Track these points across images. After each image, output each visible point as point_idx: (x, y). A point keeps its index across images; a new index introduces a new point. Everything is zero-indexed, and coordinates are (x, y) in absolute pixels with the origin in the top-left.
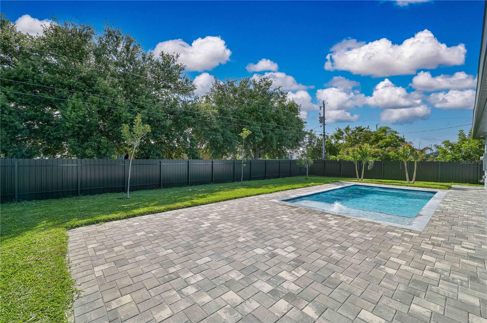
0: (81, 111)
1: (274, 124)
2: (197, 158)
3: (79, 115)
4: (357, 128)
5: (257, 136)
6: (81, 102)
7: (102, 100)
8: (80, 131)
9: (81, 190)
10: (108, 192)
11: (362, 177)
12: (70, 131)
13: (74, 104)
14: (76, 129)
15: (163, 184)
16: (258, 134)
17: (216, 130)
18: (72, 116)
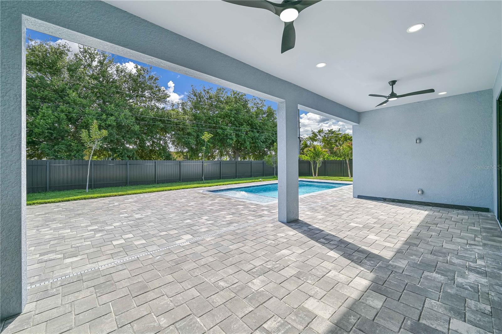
0: (49, 119)
1: (248, 128)
2: (170, 159)
3: (47, 122)
4: (329, 131)
5: (230, 139)
6: (50, 112)
7: (71, 109)
8: (52, 136)
9: (49, 187)
10: (76, 189)
11: (317, 175)
12: (41, 136)
13: (44, 113)
14: (46, 134)
15: (129, 182)
16: (230, 137)
17: (189, 134)
18: (41, 123)
